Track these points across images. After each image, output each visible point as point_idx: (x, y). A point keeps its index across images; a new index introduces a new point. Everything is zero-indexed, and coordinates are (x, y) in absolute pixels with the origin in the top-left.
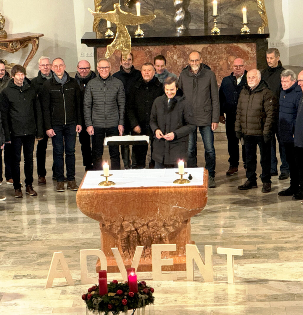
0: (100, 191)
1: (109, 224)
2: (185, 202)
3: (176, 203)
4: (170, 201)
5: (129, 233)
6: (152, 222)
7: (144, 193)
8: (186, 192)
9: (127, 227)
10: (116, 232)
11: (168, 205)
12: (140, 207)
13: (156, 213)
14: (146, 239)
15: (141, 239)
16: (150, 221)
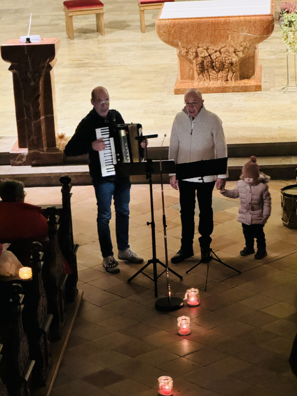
0: (177, 21)
1: (185, 50)
2: (254, 30)
3: (246, 30)
4: (240, 28)
5: (203, 59)
6: (224, 48)
7: (217, 21)
8: (255, 20)
9: (201, 54)
10: (192, 58)
11: (238, 32)
12: (213, 34)
13: (228, 39)
14: (219, 64)
15: (214, 64)
16: (222, 48)
